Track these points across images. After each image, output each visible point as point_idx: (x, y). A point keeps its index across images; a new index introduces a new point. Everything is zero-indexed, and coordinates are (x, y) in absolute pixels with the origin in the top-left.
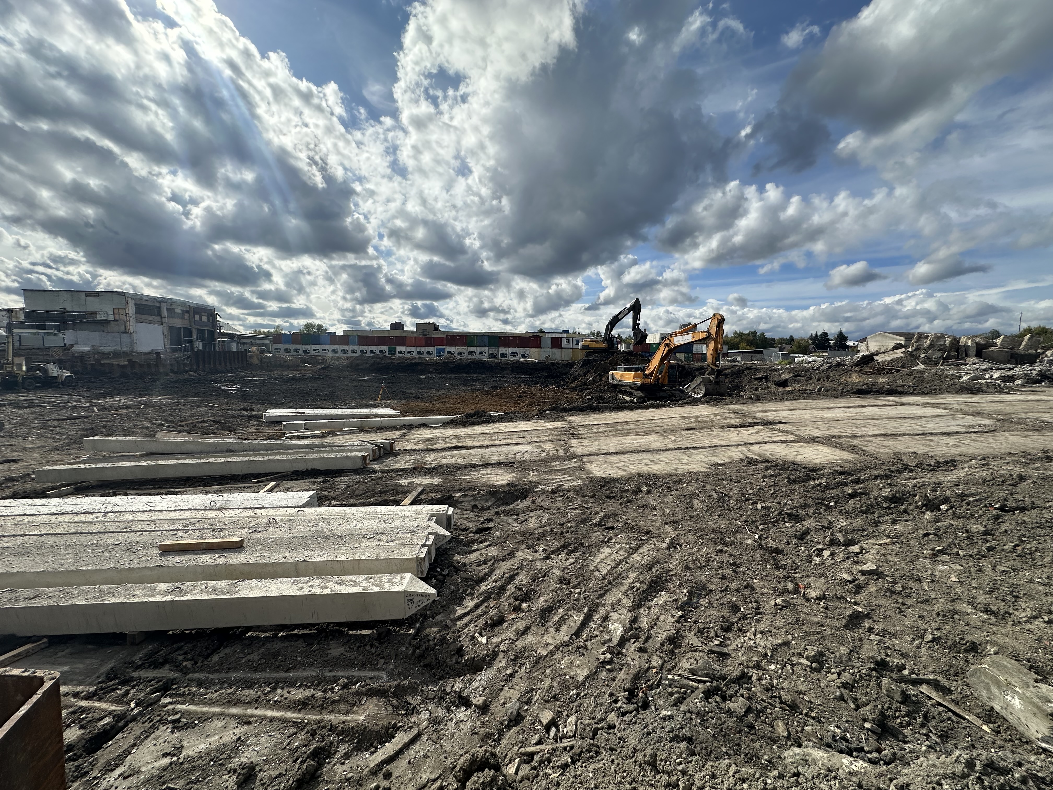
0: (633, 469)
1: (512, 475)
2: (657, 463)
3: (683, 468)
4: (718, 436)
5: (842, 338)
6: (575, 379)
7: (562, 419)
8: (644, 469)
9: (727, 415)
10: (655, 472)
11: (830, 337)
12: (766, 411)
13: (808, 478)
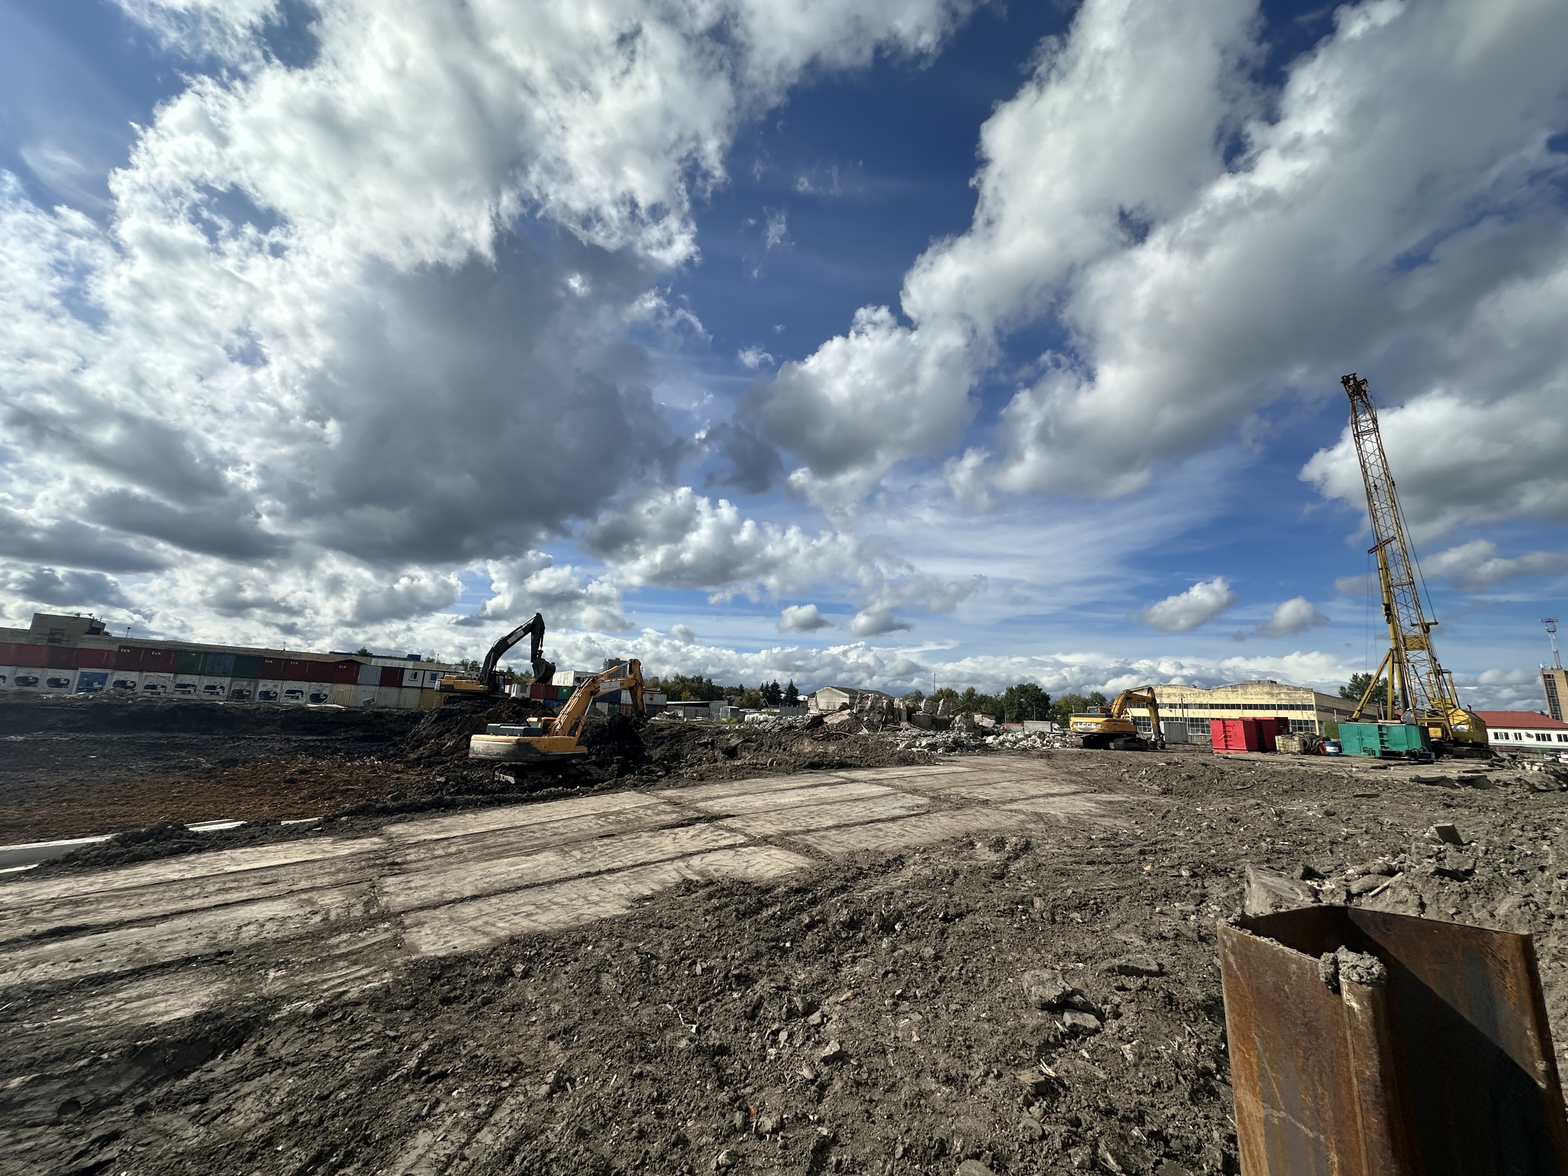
0: (502, 929)
1: (214, 988)
2: (548, 909)
3: (589, 913)
4: (647, 844)
5: (792, 691)
6: (420, 743)
7: (376, 831)
8: (523, 925)
9: (660, 808)
10: (542, 928)
11: (781, 689)
12: (711, 799)
13: (762, 905)
